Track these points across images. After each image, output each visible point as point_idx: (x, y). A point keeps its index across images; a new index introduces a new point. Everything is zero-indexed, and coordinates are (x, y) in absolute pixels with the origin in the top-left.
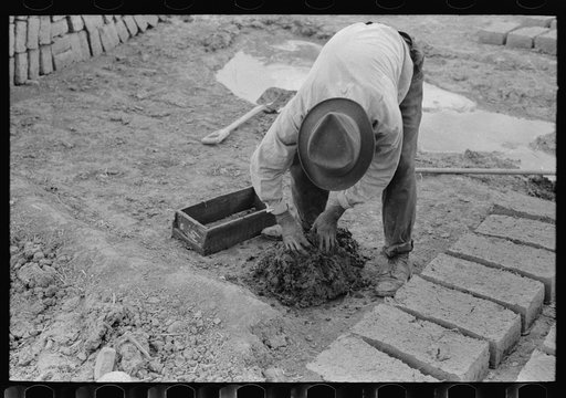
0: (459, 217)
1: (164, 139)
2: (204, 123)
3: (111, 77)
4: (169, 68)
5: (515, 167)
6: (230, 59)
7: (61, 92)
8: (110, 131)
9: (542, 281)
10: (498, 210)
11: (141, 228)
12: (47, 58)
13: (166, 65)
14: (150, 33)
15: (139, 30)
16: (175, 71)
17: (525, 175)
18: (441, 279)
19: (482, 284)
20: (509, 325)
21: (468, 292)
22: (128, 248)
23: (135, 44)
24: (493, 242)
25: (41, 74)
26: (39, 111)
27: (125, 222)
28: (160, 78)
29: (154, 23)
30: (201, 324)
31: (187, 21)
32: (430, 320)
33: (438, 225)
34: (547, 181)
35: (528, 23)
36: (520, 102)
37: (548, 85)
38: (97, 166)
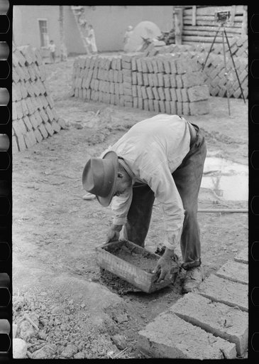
0: (244, 239)
1: (60, 197)
3: (30, 163)
4: (65, 156)
8: (27, 194)
11: (41, 251)
13: (64, 154)
14: (56, 136)
15: (49, 135)
16: (69, 157)
18: (229, 276)
21: (246, 284)
22: (31, 262)
23: (46, 143)
27: (31, 248)
28: (60, 162)
29: (58, 130)
30: (73, 308)
31: (79, 129)
32: (221, 302)
33: (230, 244)
38: (17, 215)
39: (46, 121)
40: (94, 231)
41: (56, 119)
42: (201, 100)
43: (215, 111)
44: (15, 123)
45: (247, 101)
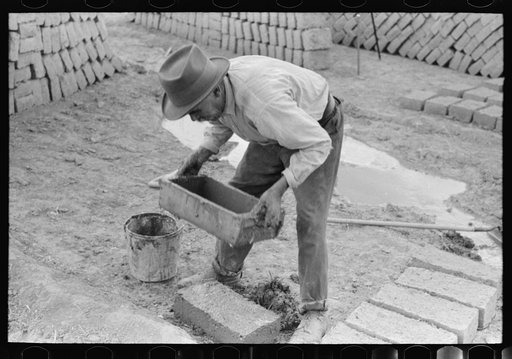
0: (381, 267)
1: (113, 180)
2: (152, 167)
3: (68, 121)
4: (122, 115)
5: (430, 222)
7: (20, 133)
8: (64, 171)
9: (455, 333)
10: (416, 262)
11: (87, 265)
13: (120, 112)
14: (106, 82)
15: (97, 79)
16: (128, 118)
17: (440, 230)
18: (364, 326)
21: (388, 340)
22: (73, 284)
23: (92, 91)
24: (411, 293)
27: (71, 259)
28: (113, 124)
29: (111, 73)
31: (140, 73)
33: (362, 274)
34: (459, 236)
35: (443, 93)
36: (436, 163)
37: (460, 149)
38: (49, 203)
39: (94, 59)
41: (109, 56)
42: (320, 50)
43: (337, 65)
44: (48, 59)
45: (383, 55)
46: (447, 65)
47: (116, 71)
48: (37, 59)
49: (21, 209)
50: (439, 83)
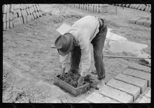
0: (119, 69)
1: (41, 45)
2: (52, 42)
3: (29, 29)
5: (136, 56)
6: (61, 25)
7: (14, 33)
8: (26, 43)
9: (139, 87)
10: (129, 67)
11: (31, 69)
12: (11, 24)
13: (44, 26)
14: (40, 18)
15: (37, 17)
16: (46, 28)
17: (139, 59)
18: (112, 86)
19: (123, 88)
20: (129, 99)
21: (119, 90)
22: (27, 74)
23: (36, 20)
24: (127, 76)
25: (9, 28)
26: (8, 38)
27: (27, 68)
28: (41, 30)
29: (41, 15)
30: (44, 96)
31: (50, 15)
32: (108, 97)
33: (113, 71)
34: (144, 60)
35: (142, 18)
36: (139, 39)
37: (146, 35)
38: (22, 52)
39: (36, 11)
40: (55, 62)
41: (41, 10)
42: (105, 6)
43: (110, 11)
44: (22, 11)
45: (124, 8)
46: (144, 10)
47: (43, 15)
48: (19, 11)
49: (13, 54)
50: (141, 15)
